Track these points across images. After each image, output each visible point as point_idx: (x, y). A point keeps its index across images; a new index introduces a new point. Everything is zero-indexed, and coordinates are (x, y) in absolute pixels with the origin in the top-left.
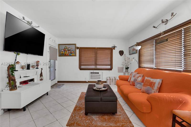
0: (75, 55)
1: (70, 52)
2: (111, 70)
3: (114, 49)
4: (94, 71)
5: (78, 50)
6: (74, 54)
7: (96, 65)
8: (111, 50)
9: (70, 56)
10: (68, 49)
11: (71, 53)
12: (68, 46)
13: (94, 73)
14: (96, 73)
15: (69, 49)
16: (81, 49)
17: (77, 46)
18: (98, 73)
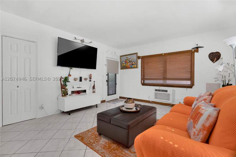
0: (137, 67)
1: (131, 63)
2: (192, 88)
3: (197, 52)
4: (161, 87)
5: (140, 59)
6: (135, 66)
7: (165, 79)
8: (191, 53)
9: (132, 68)
10: (129, 61)
11: (132, 65)
12: (129, 57)
13: (159, 90)
14: (163, 91)
15: (130, 59)
16: (143, 58)
17: (139, 55)
18: (166, 91)
